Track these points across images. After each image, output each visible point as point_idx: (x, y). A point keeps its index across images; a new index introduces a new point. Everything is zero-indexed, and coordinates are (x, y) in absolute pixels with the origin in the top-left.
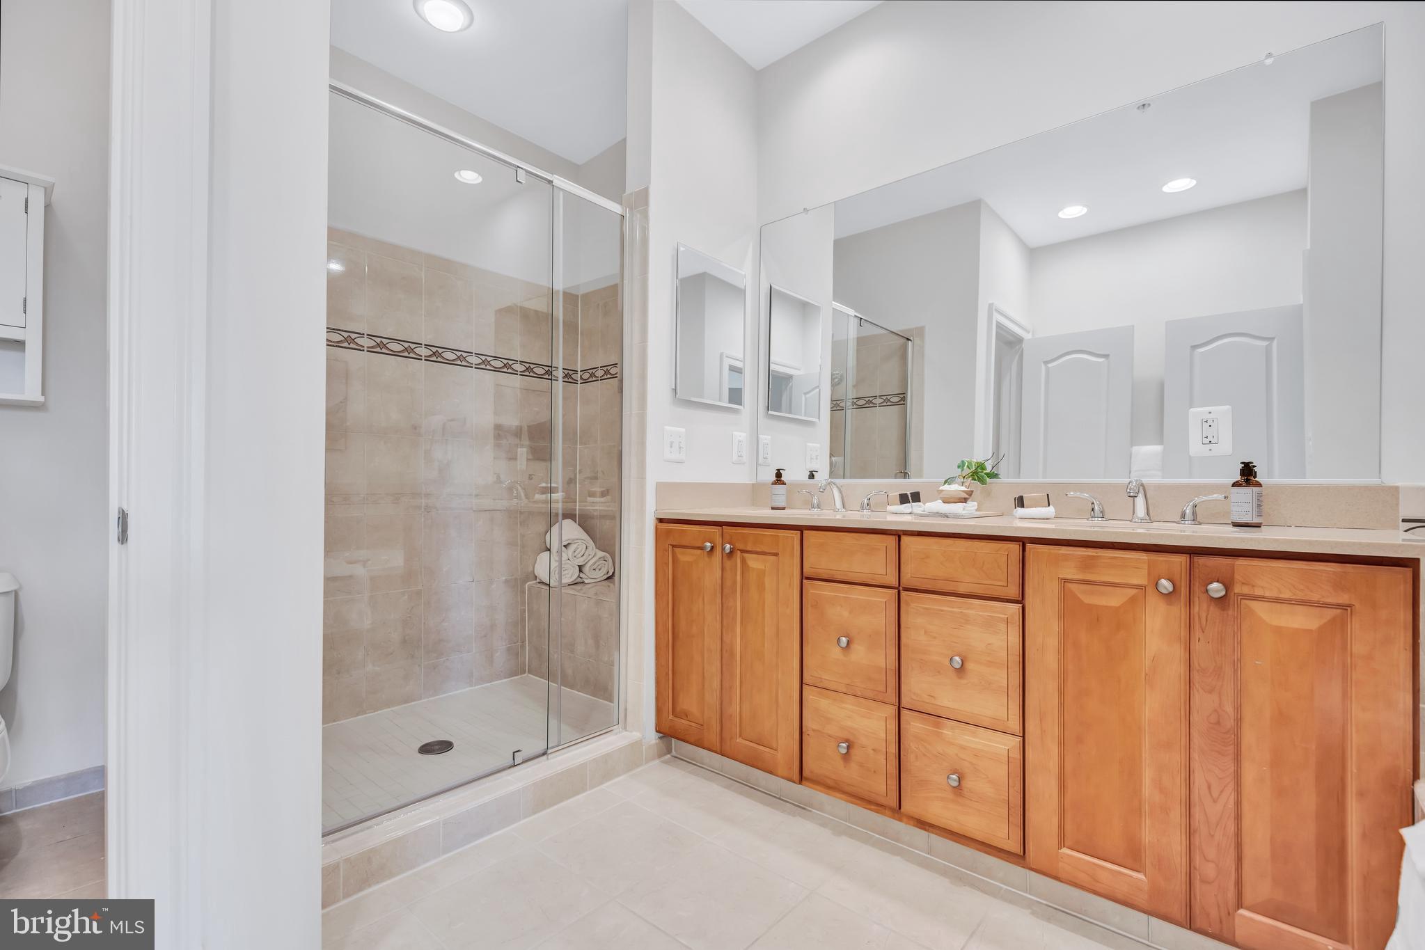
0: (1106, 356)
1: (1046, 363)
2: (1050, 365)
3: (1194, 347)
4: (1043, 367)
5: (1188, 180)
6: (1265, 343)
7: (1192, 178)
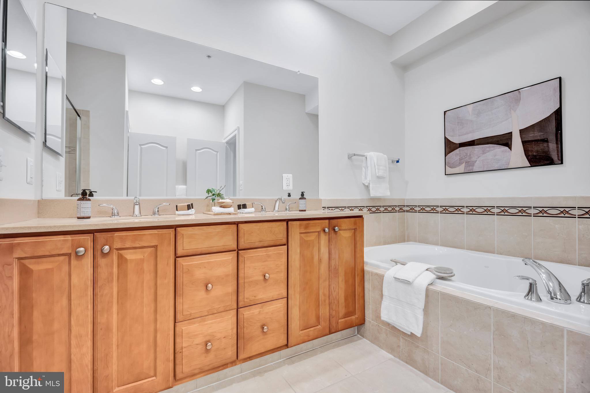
0: (167, 147)
1: (140, 145)
2: (143, 147)
3: (197, 150)
4: (139, 147)
5: (199, 88)
6: (216, 153)
7: (201, 88)
